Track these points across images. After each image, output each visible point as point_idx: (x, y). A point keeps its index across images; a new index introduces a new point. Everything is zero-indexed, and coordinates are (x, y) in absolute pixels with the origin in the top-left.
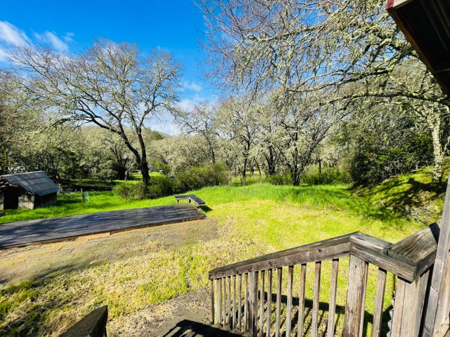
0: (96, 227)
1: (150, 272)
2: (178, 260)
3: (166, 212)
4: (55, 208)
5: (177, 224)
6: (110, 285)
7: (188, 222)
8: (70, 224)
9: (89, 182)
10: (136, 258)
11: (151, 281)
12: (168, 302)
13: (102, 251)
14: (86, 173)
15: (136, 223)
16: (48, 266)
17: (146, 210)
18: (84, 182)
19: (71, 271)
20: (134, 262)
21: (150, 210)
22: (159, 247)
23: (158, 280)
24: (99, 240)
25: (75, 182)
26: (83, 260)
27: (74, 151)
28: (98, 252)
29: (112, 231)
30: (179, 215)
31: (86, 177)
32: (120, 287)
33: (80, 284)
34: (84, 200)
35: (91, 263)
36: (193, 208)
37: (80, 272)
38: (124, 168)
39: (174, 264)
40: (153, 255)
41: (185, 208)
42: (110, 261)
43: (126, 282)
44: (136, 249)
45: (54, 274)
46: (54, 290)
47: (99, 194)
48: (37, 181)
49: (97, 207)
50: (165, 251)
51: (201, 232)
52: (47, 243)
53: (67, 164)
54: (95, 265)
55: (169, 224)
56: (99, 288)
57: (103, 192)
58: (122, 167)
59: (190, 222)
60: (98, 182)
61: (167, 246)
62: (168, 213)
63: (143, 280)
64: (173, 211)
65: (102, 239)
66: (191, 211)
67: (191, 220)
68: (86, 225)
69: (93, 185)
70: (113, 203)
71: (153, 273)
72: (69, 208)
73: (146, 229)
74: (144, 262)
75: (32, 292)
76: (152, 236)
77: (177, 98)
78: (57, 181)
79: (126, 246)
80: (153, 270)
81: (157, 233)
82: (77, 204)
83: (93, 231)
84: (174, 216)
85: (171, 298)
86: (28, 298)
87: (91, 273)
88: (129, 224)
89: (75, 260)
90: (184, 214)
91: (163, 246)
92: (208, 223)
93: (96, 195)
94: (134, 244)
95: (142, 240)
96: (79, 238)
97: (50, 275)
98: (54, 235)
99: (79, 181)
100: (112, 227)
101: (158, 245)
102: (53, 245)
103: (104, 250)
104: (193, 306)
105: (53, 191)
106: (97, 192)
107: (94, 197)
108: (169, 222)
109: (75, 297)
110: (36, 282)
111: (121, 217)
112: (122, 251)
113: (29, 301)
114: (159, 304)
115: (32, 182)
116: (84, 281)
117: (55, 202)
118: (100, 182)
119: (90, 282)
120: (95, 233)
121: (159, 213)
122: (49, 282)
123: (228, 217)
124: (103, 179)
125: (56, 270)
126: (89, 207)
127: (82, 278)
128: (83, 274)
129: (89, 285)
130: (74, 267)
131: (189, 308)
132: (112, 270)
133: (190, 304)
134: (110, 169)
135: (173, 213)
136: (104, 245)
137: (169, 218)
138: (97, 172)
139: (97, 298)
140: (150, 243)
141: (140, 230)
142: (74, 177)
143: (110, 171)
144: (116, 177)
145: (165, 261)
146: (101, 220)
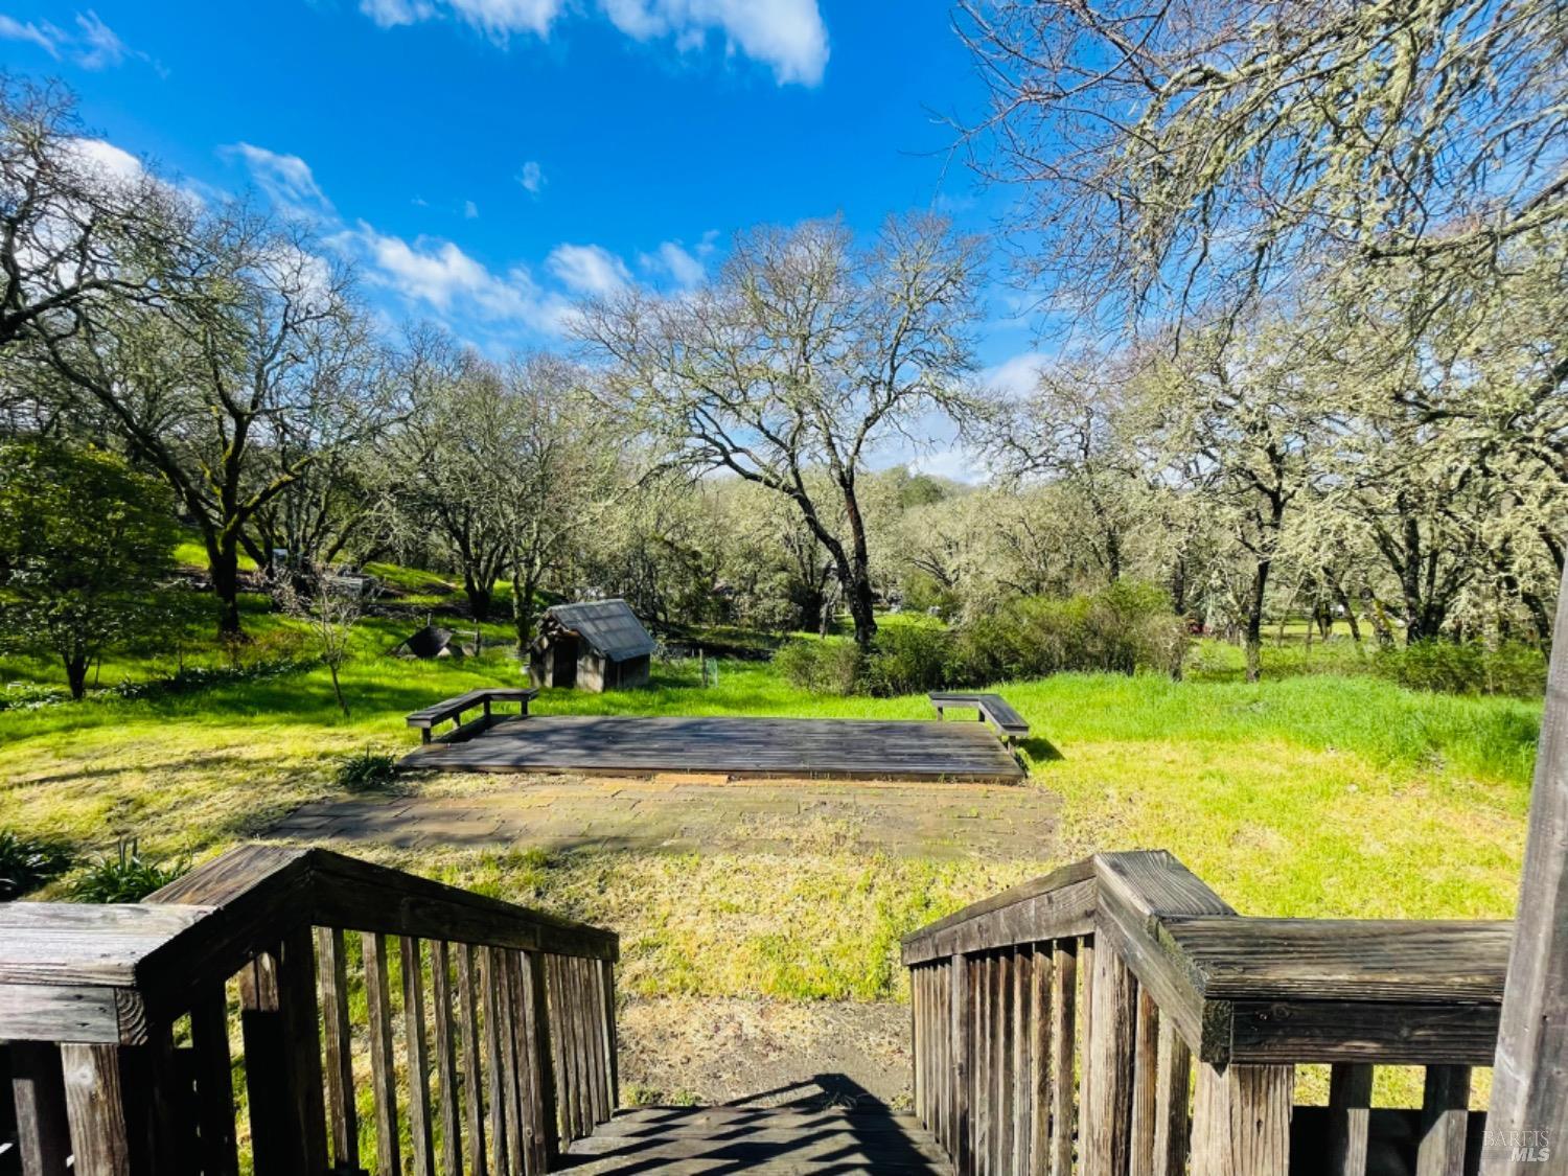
0: (700, 755)
1: (791, 907)
2: (880, 895)
3: (891, 741)
4: (642, 696)
5: (919, 785)
6: (688, 910)
7: (955, 785)
8: (651, 736)
9: (729, 635)
10: (769, 859)
11: (787, 934)
12: (813, 1005)
13: (693, 819)
14: (725, 610)
15: (801, 759)
16: (583, 827)
17: (837, 728)
18: (719, 634)
19: (619, 851)
20: (761, 867)
21: (848, 729)
22: (838, 843)
23: (805, 935)
24: (699, 790)
25: (699, 632)
26: (651, 832)
27: (699, 549)
28: (686, 820)
29: (733, 773)
30: (930, 757)
31: (725, 620)
32: (708, 924)
33: (629, 886)
34: (707, 683)
35: (665, 844)
36: (988, 742)
37: (637, 858)
38: (819, 595)
39: (867, 904)
40: (815, 862)
41: (958, 738)
42: (704, 850)
43: (725, 914)
44: (777, 833)
45: (589, 848)
46: (579, 884)
47: (744, 670)
48: (613, 624)
49: (726, 702)
50: (852, 861)
51: (988, 828)
52: (597, 775)
53: (683, 582)
54: (675, 851)
55: (894, 780)
56: (664, 910)
57: (757, 664)
58: (813, 592)
59: (964, 786)
60: (749, 636)
61: (863, 847)
62: (895, 746)
63: (767, 924)
64: (916, 742)
65: (706, 790)
66: (974, 751)
67: (968, 781)
68: (679, 744)
69: (735, 644)
70: (769, 697)
71: (798, 915)
72: (669, 699)
73: (819, 782)
74: (785, 874)
75: (543, 875)
76: (829, 806)
77: (970, 359)
78: (658, 627)
79: (753, 820)
80: (801, 903)
81: (845, 801)
82: (689, 691)
83: (690, 765)
84: (914, 757)
85: (823, 998)
86: (532, 887)
87: (657, 868)
88: (780, 759)
89: (637, 827)
90: (948, 755)
91: (850, 843)
92: (1024, 800)
93: (738, 670)
94: (776, 819)
95: (802, 812)
96: (660, 775)
97: (581, 849)
98: (614, 759)
99: (708, 629)
100: (736, 762)
101: (838, 836)
102: (607, 782)
103: (702, 820)
104: (880, 1045)
105: (642, 651)
106: (744, 664)
107: (732, 677)
108: (893, 776)
109: (611, 915)
110: (555, 857)
111: (765, 737)
112: (740, 830)
113: (532, 895)
114: (786, 1001)
115: (603, 627)
116: (638, 884)
117: (646, 681)
118: (755, 636)
119: (651, 889)
120: (694, 771)
121: (869, 740)
122: (576, 866)
123: (1111, 791)
124: (764, 626)
125: (595, 842)
126: (712, 701)
127: (636, 874)
128: (641, 866)
129: (646, 894)
130: (629, 845)
131: (865, 1047)
132: (704, 874)
133: (873, 1038)
134: (782, 597)
135: (911, 747)
136: (705, 804)
137: (896, 761)
138: (752, 606)
139: (651, 931)
140: (819, 828)
141: (804, 782)
142: (697, 619)
143: (783, 604)
144: (797, 623)
145: (843, 888)
146: (715, 739)
